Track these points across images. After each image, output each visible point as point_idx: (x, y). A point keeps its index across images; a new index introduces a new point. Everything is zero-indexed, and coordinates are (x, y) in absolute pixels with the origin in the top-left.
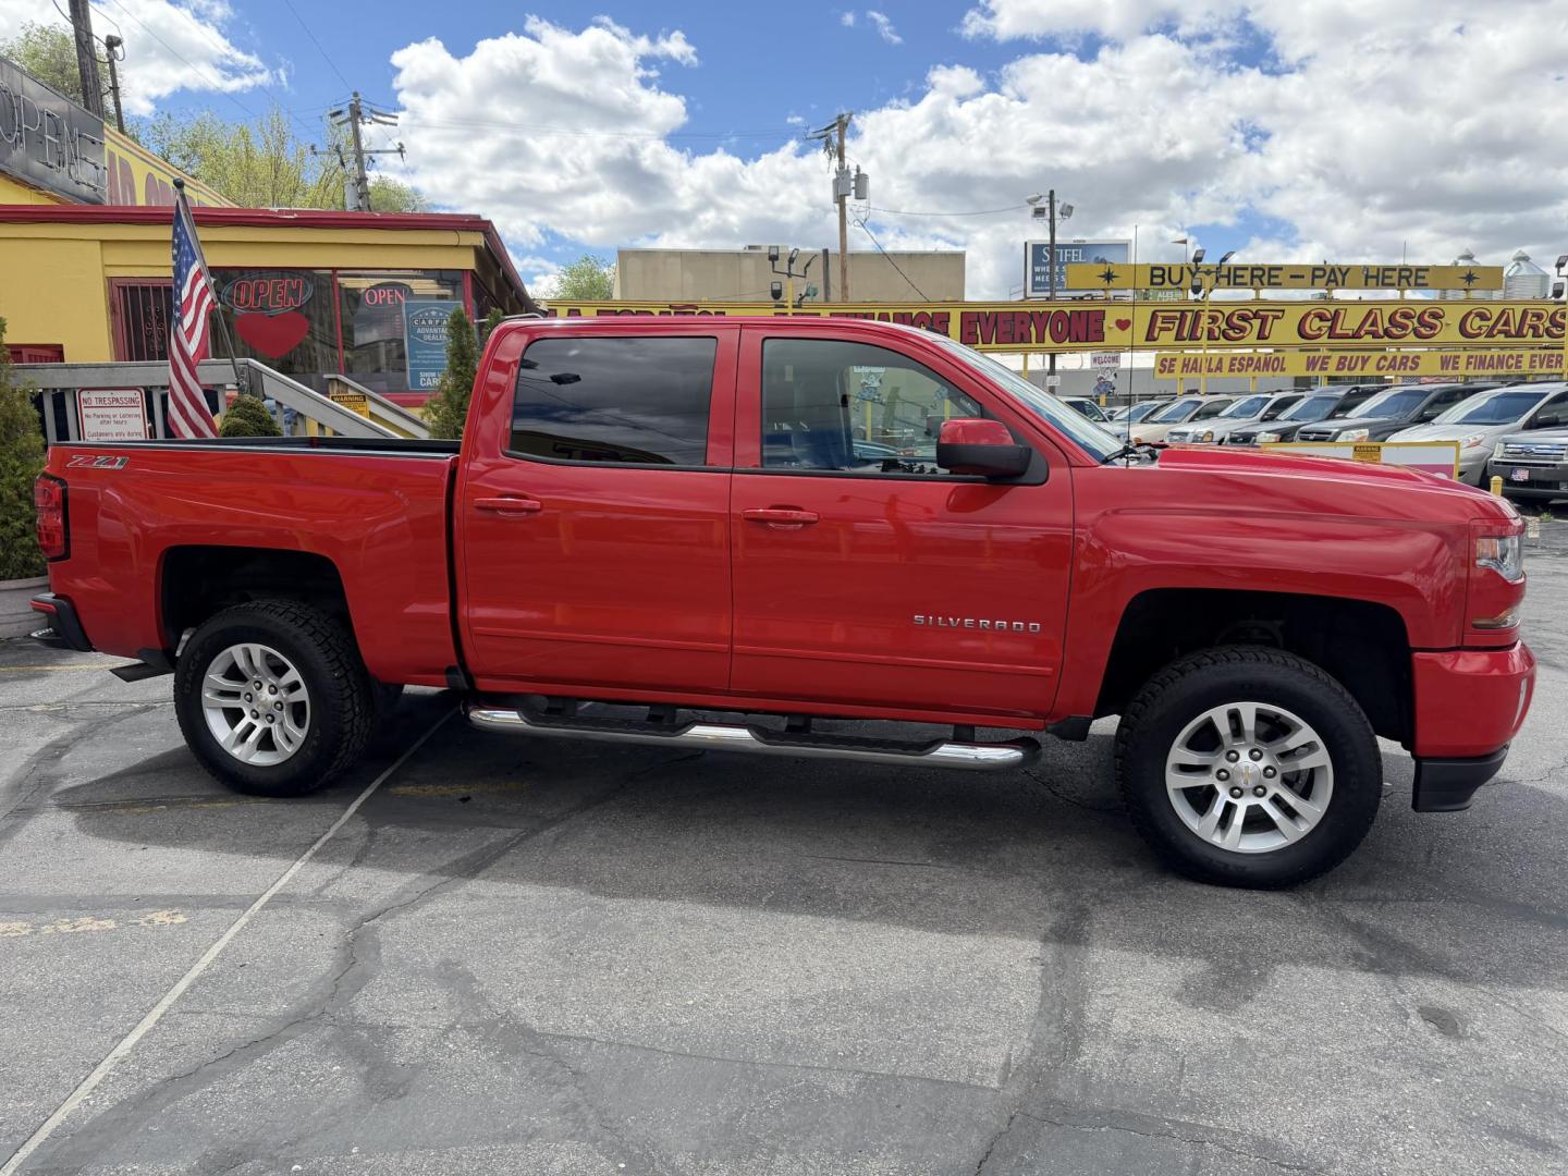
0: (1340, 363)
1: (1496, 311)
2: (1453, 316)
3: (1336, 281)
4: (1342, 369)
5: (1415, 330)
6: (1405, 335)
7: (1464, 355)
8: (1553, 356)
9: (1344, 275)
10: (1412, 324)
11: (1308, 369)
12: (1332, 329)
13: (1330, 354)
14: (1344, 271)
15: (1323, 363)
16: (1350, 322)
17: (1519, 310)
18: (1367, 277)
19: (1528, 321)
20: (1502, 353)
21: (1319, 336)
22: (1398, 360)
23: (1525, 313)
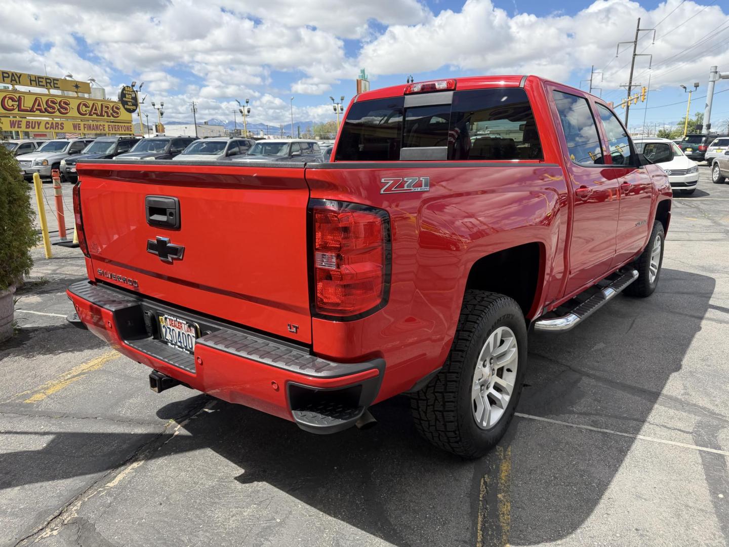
0: (27, 125)
1: (90, 103)
2: (74, 104)
3: (15, 80)
4: (29, 128)
5: (58, 109)
6: (54, 113)
7: (82, 124)
8: (115, 126)
9: (19, 78)
10: (57, 106)
11: (11, 127)
12: (19, 106)
13: (21, 119)
14: (19, 76)
15: (18, 124)
16: (28, 103)
17: (100, 104)
18: (31, 80)
19: (104, 110)
20: (97, 123)
21: (13, 110)
22: (54, 125)
23: (102, 105)
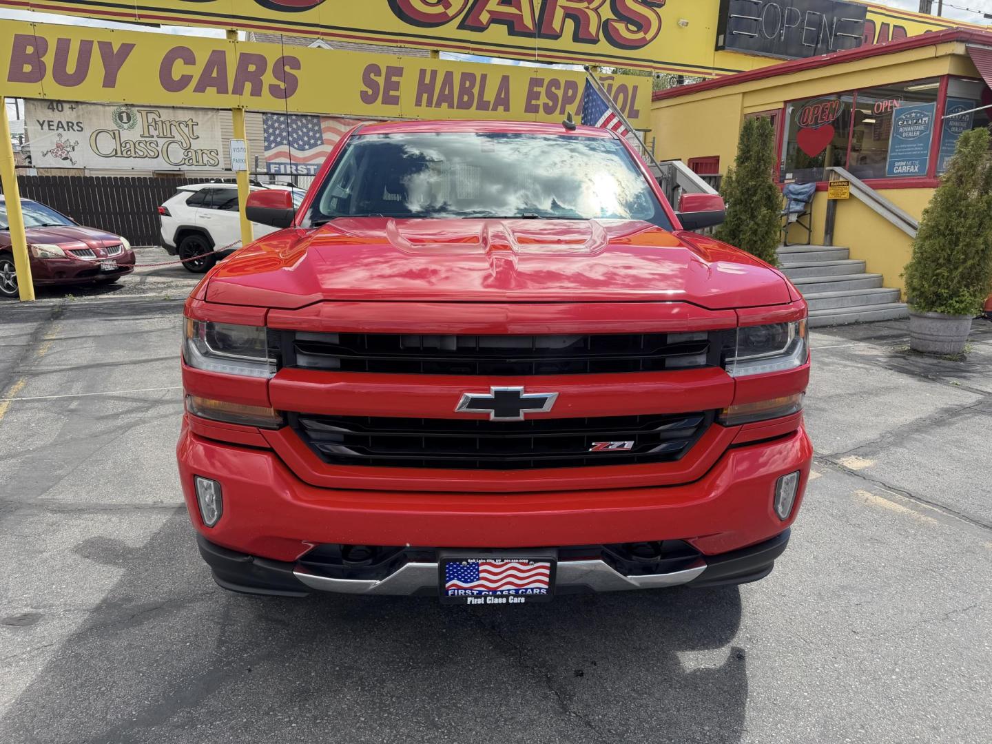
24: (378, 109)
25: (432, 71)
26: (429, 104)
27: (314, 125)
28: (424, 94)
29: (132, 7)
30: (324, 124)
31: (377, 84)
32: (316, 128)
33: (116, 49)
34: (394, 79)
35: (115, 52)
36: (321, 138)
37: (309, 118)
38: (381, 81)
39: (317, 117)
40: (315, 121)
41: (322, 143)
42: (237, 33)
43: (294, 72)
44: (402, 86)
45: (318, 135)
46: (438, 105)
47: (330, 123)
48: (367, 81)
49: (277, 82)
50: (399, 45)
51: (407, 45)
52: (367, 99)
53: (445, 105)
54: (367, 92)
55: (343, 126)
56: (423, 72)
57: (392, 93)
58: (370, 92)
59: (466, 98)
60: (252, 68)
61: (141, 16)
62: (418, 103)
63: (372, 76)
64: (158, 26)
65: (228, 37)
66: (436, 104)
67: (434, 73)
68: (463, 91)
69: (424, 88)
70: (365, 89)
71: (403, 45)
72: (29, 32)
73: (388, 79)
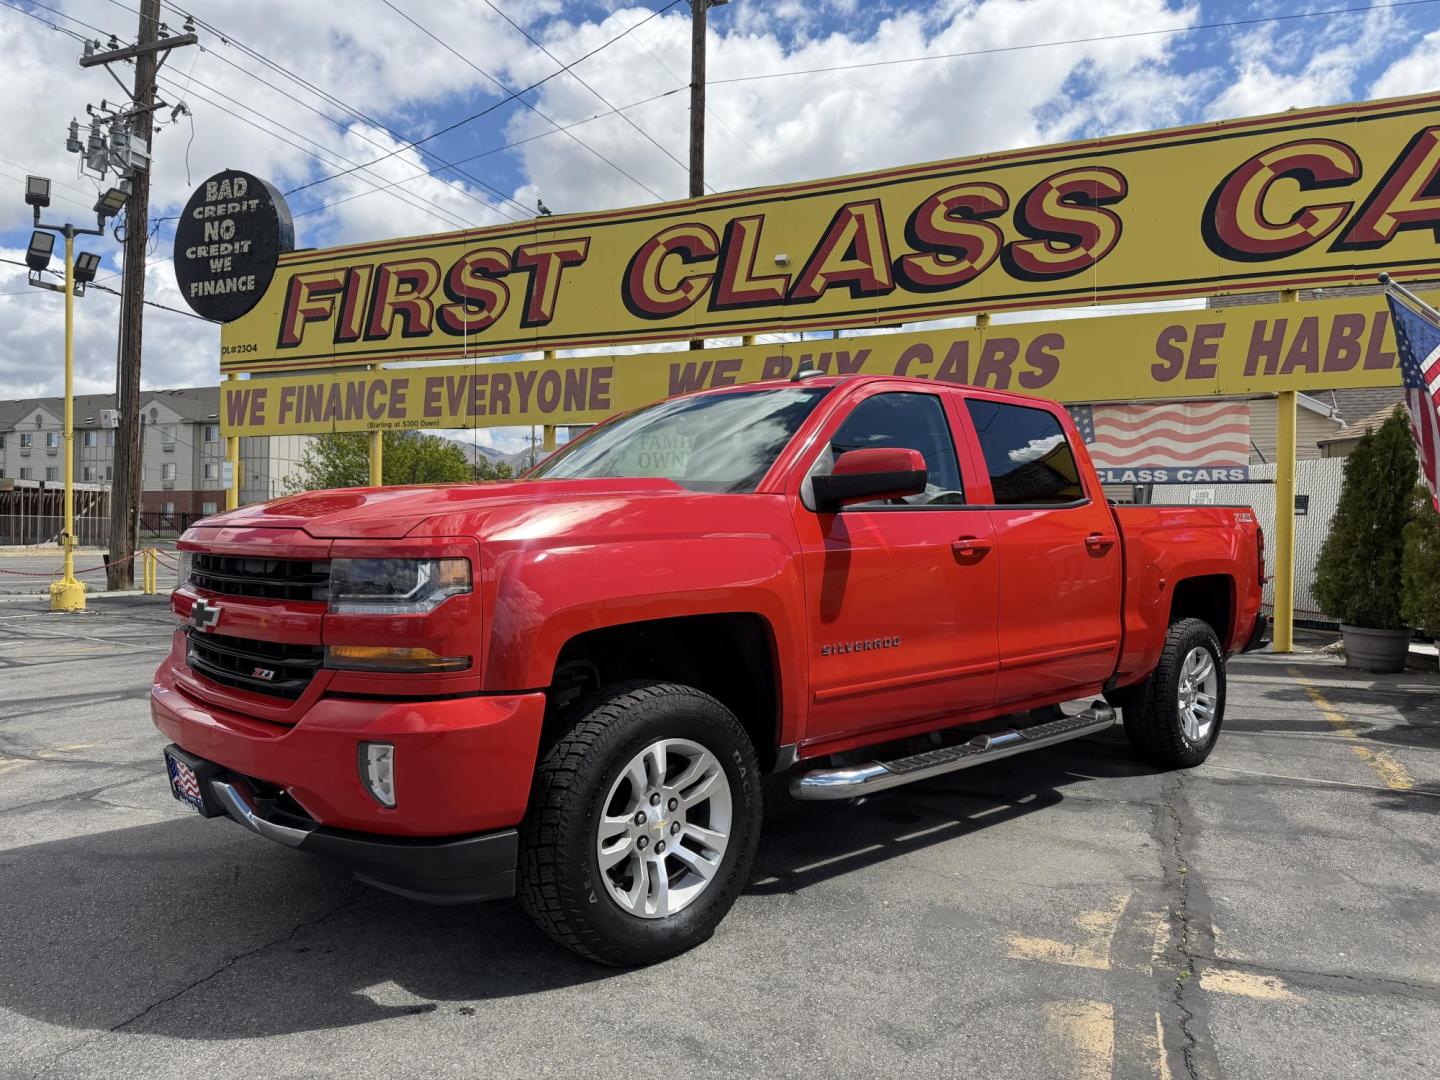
24: (1181, 386)
25: (1277, 321)
26: (1270, 369)
27: (1082, 418)
28: (1261, 357)
29: (874, 311)
30: (1096, 416)
31: (1180, 352)
32: (1086, 421)
33: (852, 357)
34: (1208, 342)
35: (851, 360)
36: (1092, 434)
37: (1076, 409)
38: (1186, 348)
39: (1088, 406)
40: (1084, 412)
41: (1093, 441)
42: (988, 318)
43: (1053, 353)
44: (1220, 351)
45: (1087, 430)
46: (1288, 369)
47: (1108, 413)
48: (1163, 348)
49: (1029, 368)
50: (1219, 293)
51: (1232, 292)
52: (1160, 373)
53: (1300, 369)
54: (1162, 365)
55: (1125, 415)
56: (1260, 326)
57: (1204, 362)
58: (1167, 364)
59: (1342, 354)
60: (999, 356)
61: (881, 319)
62: (1250, 370)
63: (1172, 342)
64: (900, 325)
65: (978, 324)
66: (1282, 370)
67: (1281, 325)
68: (1336, 341)
69: (1263, 348)
70: (1159, 361)
71: (1225, 292)
72: (778, 353)
73: (1198, 341)
